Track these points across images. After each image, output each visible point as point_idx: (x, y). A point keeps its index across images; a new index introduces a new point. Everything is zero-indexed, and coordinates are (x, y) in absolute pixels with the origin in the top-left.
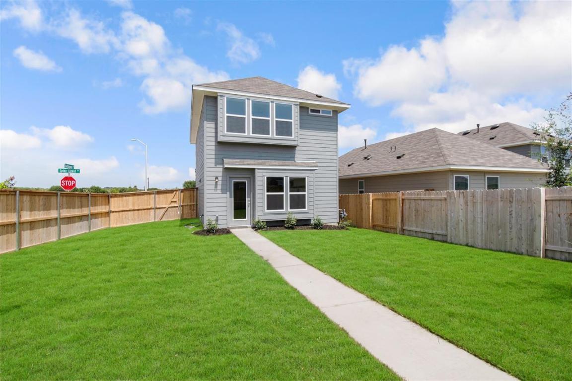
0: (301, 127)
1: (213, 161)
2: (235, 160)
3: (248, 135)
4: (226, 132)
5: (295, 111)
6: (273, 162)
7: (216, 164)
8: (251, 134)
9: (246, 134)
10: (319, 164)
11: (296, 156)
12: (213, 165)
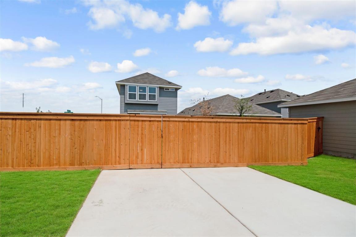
0: (160, 96)
1: (124, 110)
2: (132, 110)
3: (137, 100)
4: (128, 99)
5: (157, 90)
6: (148, 111)
7: (125, 111)
8: (138, 100)
9: (136, 100)
10: (168, 111)
11: (158, 108)
12: (123, 112)
